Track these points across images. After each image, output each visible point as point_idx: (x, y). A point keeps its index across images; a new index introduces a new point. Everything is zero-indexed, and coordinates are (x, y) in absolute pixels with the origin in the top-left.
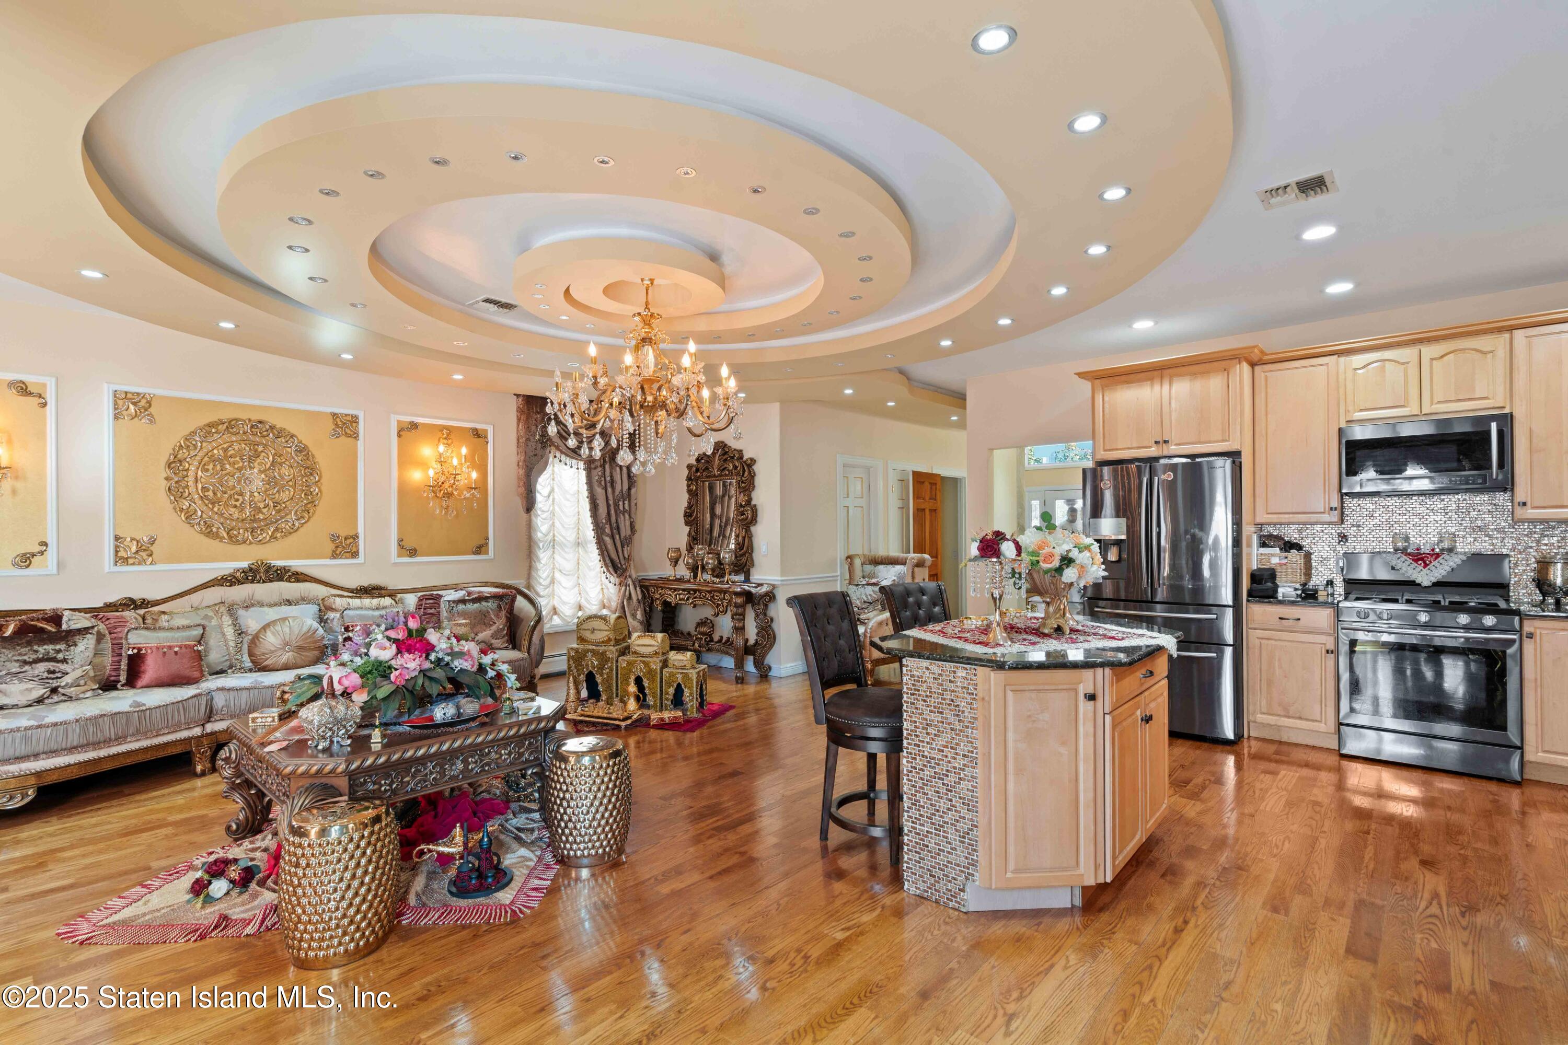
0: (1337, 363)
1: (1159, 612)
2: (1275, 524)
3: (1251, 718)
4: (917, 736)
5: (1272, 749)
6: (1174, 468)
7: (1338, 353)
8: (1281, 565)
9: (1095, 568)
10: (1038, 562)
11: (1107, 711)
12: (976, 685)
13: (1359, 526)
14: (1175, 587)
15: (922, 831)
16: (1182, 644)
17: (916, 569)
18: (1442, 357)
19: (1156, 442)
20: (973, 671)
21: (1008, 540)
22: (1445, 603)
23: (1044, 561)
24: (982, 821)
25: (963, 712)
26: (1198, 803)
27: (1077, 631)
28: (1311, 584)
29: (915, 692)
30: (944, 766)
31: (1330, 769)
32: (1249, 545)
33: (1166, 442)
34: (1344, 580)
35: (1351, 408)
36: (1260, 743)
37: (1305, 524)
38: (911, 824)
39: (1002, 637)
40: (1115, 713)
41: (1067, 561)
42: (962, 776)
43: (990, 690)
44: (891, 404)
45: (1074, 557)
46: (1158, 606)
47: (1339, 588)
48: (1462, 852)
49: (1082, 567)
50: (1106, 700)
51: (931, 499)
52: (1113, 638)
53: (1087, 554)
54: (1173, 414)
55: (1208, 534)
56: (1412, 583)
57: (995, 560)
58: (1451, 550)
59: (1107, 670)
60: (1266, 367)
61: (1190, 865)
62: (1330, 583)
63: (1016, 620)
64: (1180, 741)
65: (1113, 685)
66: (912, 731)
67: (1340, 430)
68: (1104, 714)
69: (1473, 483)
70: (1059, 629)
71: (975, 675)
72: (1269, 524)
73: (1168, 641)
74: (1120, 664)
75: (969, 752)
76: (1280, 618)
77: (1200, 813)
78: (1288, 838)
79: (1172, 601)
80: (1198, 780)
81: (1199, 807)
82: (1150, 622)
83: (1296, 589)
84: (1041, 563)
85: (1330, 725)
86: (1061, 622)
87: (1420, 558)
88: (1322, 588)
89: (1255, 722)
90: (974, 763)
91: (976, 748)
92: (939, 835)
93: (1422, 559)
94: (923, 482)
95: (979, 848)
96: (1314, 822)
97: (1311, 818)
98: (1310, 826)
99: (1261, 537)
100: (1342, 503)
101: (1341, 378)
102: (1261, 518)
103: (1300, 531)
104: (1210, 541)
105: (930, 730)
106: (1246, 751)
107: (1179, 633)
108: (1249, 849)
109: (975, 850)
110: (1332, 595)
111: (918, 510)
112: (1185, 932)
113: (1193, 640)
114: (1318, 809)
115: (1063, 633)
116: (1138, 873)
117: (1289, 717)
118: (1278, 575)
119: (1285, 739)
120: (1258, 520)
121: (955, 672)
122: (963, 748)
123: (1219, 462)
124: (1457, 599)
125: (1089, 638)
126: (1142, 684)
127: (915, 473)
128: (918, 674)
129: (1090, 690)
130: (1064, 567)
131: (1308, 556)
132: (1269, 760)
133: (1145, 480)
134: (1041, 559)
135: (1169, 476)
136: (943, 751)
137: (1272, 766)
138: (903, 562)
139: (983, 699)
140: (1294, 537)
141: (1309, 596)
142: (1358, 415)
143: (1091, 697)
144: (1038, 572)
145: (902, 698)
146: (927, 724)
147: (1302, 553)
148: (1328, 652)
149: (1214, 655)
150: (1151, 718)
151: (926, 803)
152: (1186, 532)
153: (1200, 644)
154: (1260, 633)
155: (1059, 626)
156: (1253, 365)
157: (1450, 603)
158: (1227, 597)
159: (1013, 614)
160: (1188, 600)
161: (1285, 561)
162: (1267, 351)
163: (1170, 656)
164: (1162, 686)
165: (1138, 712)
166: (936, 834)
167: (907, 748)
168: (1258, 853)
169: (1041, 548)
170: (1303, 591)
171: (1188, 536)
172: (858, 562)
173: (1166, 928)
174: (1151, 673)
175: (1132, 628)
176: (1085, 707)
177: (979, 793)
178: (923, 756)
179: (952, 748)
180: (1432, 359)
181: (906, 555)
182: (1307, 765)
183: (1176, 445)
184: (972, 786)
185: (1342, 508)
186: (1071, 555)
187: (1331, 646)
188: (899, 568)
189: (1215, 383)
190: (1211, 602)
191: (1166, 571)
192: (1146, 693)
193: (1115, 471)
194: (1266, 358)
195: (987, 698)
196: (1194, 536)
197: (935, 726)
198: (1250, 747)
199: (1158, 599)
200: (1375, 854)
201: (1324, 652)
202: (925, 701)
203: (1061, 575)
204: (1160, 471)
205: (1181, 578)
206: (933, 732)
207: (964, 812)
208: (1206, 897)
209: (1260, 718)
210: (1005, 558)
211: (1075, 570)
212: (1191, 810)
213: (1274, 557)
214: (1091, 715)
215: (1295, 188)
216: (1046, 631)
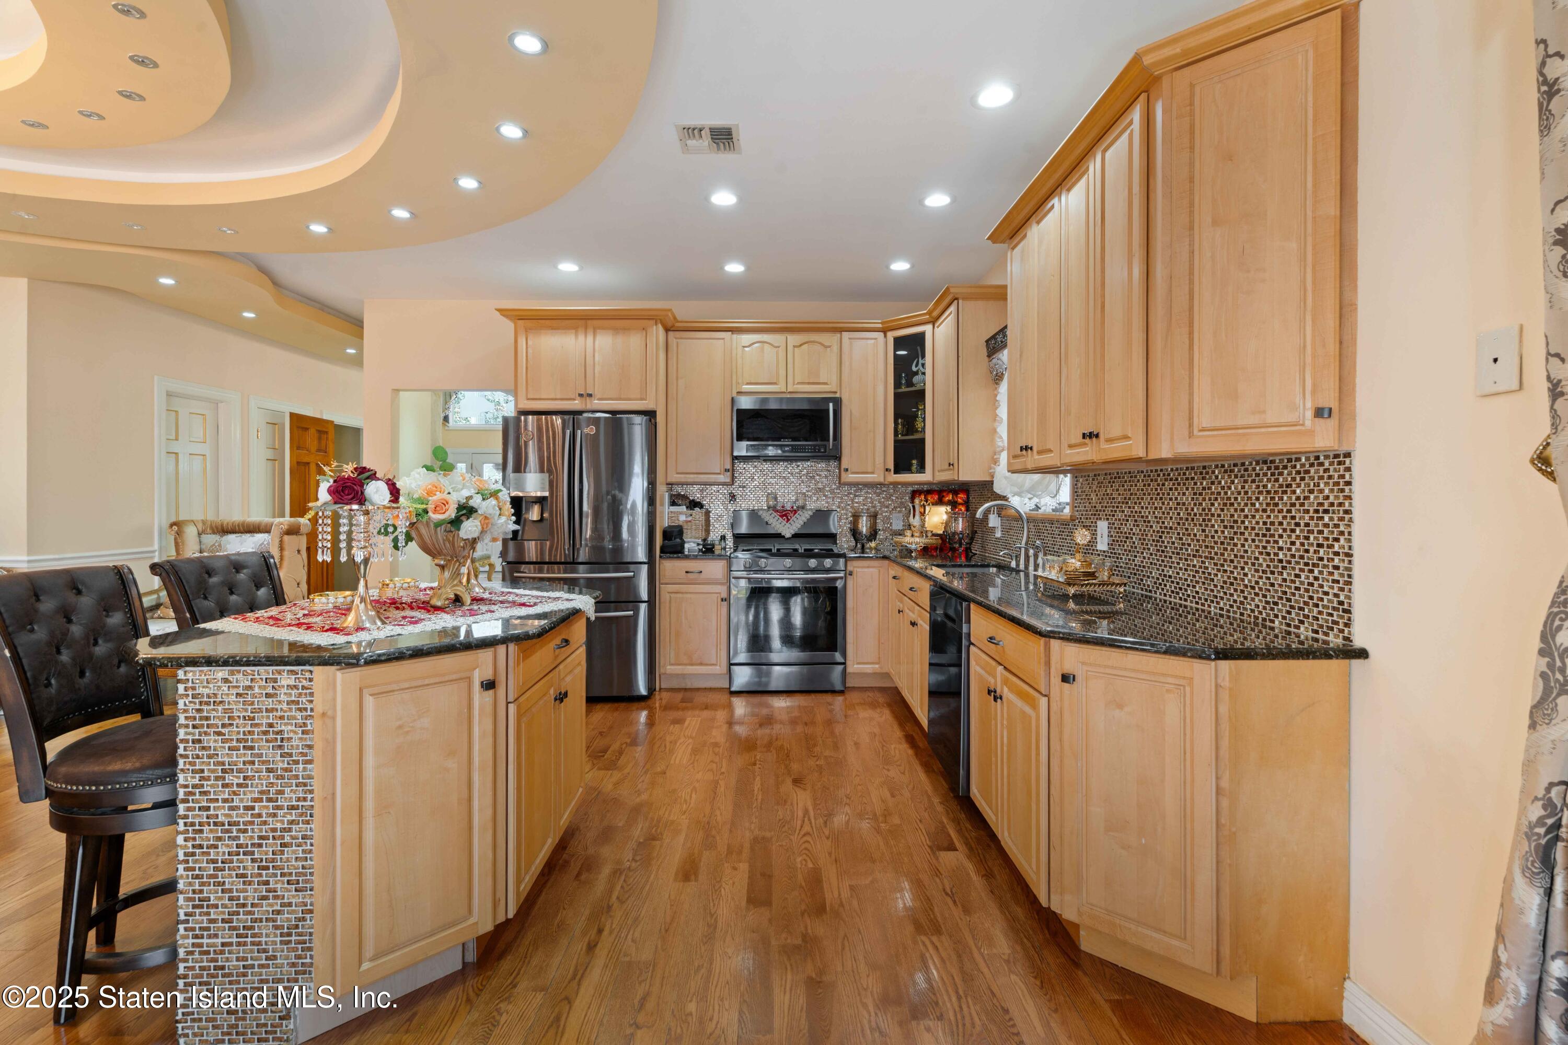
0: (731, 339)
1: (582, 573)
2: (682, 484)
3: (662, 671)
4: (205, 793)
5: (679, 696)
6: (596, 421)
7: (733, 330)
8: (687, 522)
9: (503, 519)
10: (426, 511)
11: (511, 699)
12: (312, 694)
13: (744, 487)
14: (597, 549)
15: (214, 945)
16: (601, 605)
17: (286, 538)
18: (801, 345)
19: (581, 395)
20: (308, 675)
21: (378, 479)
22: (801, 551)
23: (435, 511)
24: (319, 900)
25: (289, 739)
26: (615, 772)
27: (482, 599)
28: (710, 539)
29: (201, 721)
30: (255, 832)
31: (724, 707)
32: (662, 504)
33: (590, 395)
34: (734, 535)
35: (740, 381)
36: (669, 694)
37: (705, 484)
38: (191, 941)
39: (369, 617)
40: (522, 699)
41: (466, 511)
42: (287, 839)
43: (334, 699)
44: (249, 315)
45: (475, 506)
46: (581, 567)
47: (730, 543)
48: (818, 763)
49: (486, 518)
50: (510, 687)
51: (319, 450)
52: (524, 605)
53: (493, 502)
54: (597, 367)
55: (627, 496)
56: (778, 536)
57: (355, 507)
58: (803, 507)
59: (512, 647)
60: (678, 334)
61: (606, 851)
62: (723, 538)
63: (402, 593)
64: (599, 706)
65: (518, 664)
66: (194, 786)
67: (733, 399)
68: (508, 703)
69: (819, 451)
70: (457, 600)
71: (311, 680)
72: (678, 484)
73: (585, 602)
74: (527, 637)
75: (298, 799)
76: (687, 572)
77: (616, 784)
78: (694, 789)
79: (594, 560)
80: (616, 746)
81: (617, 775)
82: (571, 585)
83: (698, 544)
84: (430, 514)
85: (721, 668)
86: (461, 590)
87: (785, 514)
88: (717, 542)
89: (665, 674)
90: (307, 816)
91: (311, 792)
92: (245, 944)
93: (785, 515)
94: (306, 429)
95: (316, 944)
96: (714, 765)
97: (712, 761)
98: (711, 770)
99: (671, 496)
100: (733, 466)
101: (734, 354)
102: (674, 477)
103: (702, 491)
104: (629, 506)
105: (229, 778)
106: (657, 705)
107: (598, 593)
108: (661, 813)
109: (310, 949)
110: (725, 548)
111: (298, 463)
112: (599, 945)
113: (612, 600)
114: (717, 750)
115: (463, 604)
116: (549, 885)
117: (692, 665)
118: (685, 531)
119: (689, 686)
120: (669, 480)
121: (275, 681)
122: (291, 795)
123: (638, 419)
124: (808, 547)
125: (493, 608)
126: (556, 657)
127: (292, 415)
128: (206, 691)
129: (488, 675)
130: (463, 518)
131: (708, 513)
132: (677, 709)
133: (568, 432)
134: (431, 507)
135: (591, 430)
136: (253, 808)
137: (678, 714)
138: (267, 530)
139: (324, 715)
140: (697, 496)
141: (708, 550)
142: (746, 388)
143: (489, 685)
144: (428, 524)
145: (176, 735)
146: (224, 771)
147: (704, 510)
148: (722, 600)
149: (632, 613)
150: (566, 694)
151: (221, 898)
152: (608, 493)
153: (619, 604)
154: (671, 588)
155: (456, 595)
156: (667, 330)
157: (805, 550)
158: (641, 554)
159: (398, 585)
160: (608, 560)
161: (690, 519)
162: (679, 319)
163: (588, 619)
164: (580, 655)
165: (552, 691)
166: (239, 944)
167: (186, 817)
168: (669, 815)
169: (430, 493)
170: (704, 546)
171: (609, 497)
172: (191, 532)
173: (580, 947)
174: (567, 642)
175: (547, 591)
176: (480, 699)
177: (316, 861)
178: (215, 824)
179: (270, 800)
180: (794, 346)
181: (271, 520)
182: (706, 707)
183: (599, 399)
184: (304, 851)
185: (733, 471)
186: (472, 503)
187: (724, 595)
188: (260, 537)
189: (635, 341)
190: (629, 560)
191: (588, 533)
192: (561, 667)
193: (539, 421)
194: (678, 324)
195: (330, 713)
196: (614, 497)
197: (240, 771)
198: (661, 699)
199: (580, 560)
200: (762, 785)
201: (719, 600)
202: (219, 734)
203: (459, 529)
204: (583, 424)
205: (603, 539)
206: (236, 781)
207: (290, 895)
208: (622, 887)
209: (670, 669)
210: (373, 504)
211: (477, 523)
212: (608, 782)
213: (682, 515)
214: (489, 709)
215: (708, 131)
216: (439, 604)
